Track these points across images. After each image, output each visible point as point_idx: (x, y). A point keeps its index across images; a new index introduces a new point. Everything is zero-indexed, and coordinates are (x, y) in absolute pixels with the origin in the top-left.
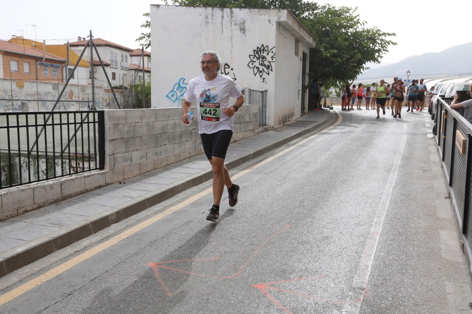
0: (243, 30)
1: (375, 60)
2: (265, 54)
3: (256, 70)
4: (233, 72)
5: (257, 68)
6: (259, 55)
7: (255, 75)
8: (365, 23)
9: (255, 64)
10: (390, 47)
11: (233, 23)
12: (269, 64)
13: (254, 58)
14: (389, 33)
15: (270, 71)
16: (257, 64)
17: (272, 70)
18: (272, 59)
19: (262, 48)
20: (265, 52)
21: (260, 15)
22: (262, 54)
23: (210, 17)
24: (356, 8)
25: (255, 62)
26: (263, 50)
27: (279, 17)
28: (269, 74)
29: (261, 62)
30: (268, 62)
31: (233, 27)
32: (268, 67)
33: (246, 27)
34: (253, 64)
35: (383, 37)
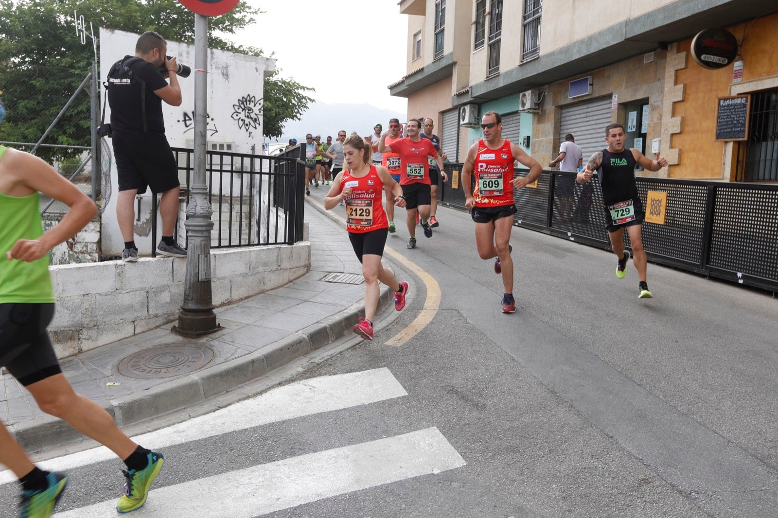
0: (226, 75)
1: (292, 118)
2: (252, 105)
3: (241, 123)
4: (213, 122)
5: (242, 120)
6: (244, 106)
7: (240, 128)
8: (279, 70)
9: (240, 116)
10: (309, 104)
11: (214, 66)
12: (256, 117)
13: (239, 109)
14: (308, 87)
15: (257, 125)
16: (242, 115)
17: (259, 124)
18: (260, 112)
19: (248, 99)
20: (251, 103)
21: (247, 61)
22: (248, 105)
23: (184, 54)
24: (273, 54)
25: (240, 113)
26: (250, 101)
27: (268, 66)
28: (256, 128)
29: (247, 114)
30: (255, 114)
31: (214, 70)
32: (255, 120)
33: (229, 73)
34: (237, 115)
35: (300, 91)
